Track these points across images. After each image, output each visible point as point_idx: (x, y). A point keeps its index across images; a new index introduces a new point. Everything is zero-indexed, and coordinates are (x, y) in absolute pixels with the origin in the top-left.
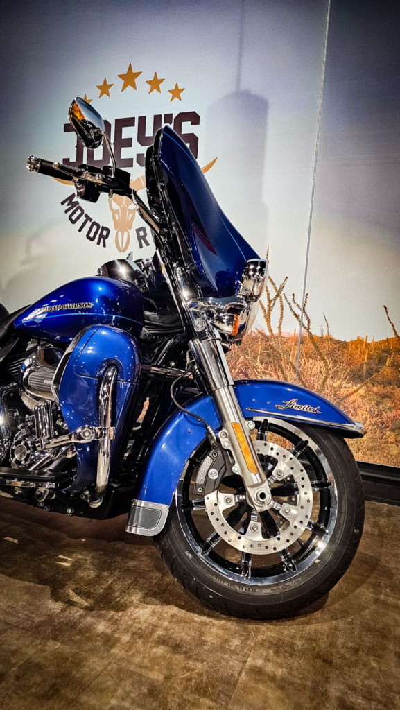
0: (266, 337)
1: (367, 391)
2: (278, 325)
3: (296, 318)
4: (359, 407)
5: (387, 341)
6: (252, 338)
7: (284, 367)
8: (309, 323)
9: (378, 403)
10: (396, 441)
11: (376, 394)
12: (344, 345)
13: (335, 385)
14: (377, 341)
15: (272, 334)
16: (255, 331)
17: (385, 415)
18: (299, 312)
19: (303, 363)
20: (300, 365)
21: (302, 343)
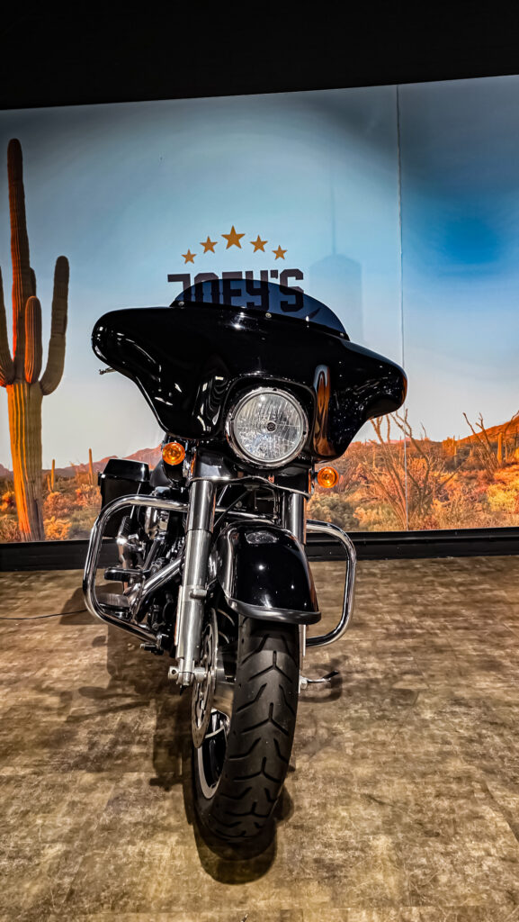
0: (378, 446)
1: (460, 476)
2: (387, 435)
4: (455, 489)
5: (469, 438)
7: (395, 467)
8: (411, 431)
9: (467, 484)
10: (483, 509)
11: (466, 477)
12: (439, 445)
13: (436, 475)
14: (461, 439)
15: (383, 443)
17: (473, 492)
18: (401, 423)
19: (409, 462)
20: (408, 464)
21: (407, 446)
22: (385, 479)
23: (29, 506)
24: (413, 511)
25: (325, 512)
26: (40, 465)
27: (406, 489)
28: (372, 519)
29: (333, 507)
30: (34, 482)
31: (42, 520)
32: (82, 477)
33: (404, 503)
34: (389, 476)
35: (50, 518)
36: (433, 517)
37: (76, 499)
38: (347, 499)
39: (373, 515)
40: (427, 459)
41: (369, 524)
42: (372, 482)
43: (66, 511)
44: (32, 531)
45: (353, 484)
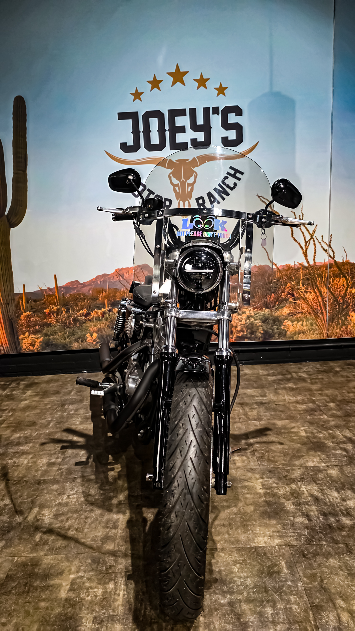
0: (304, 268)
2: (313, 258)
3: (324, 252)
6: (295, 269)
7: (319, 285)
8: (334, 254)
13: (353, 292)
15: (309, 265)
16: (296, 264)
18: (326, 247)
19: (331, 281)
20: (330, 282)
21: (330, 268)
22: (310, 296)
23: (5, 324)
24: (332, 322)
25: (258, 325)
26: (13, 289)
27: (328, 304)
28: (297, 330)
29: (265, 320)
30: (8, 304)
31: (18, 336)
32: (50, 299)
33: (325, 315)
34: (313, 294)
35: (24, 334)
36: (349, 327)
37: (45, 318)
38: (278, 313)
39: (298, 326)
40: (346, 278)
41: (295, 334)
42: (299, 299)
43: (37, 327)
44: (10, 345)
45: (282, 301)
